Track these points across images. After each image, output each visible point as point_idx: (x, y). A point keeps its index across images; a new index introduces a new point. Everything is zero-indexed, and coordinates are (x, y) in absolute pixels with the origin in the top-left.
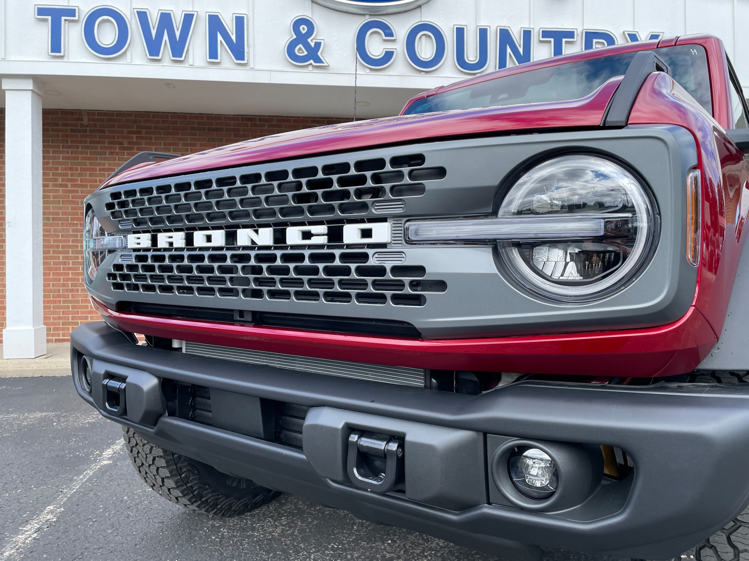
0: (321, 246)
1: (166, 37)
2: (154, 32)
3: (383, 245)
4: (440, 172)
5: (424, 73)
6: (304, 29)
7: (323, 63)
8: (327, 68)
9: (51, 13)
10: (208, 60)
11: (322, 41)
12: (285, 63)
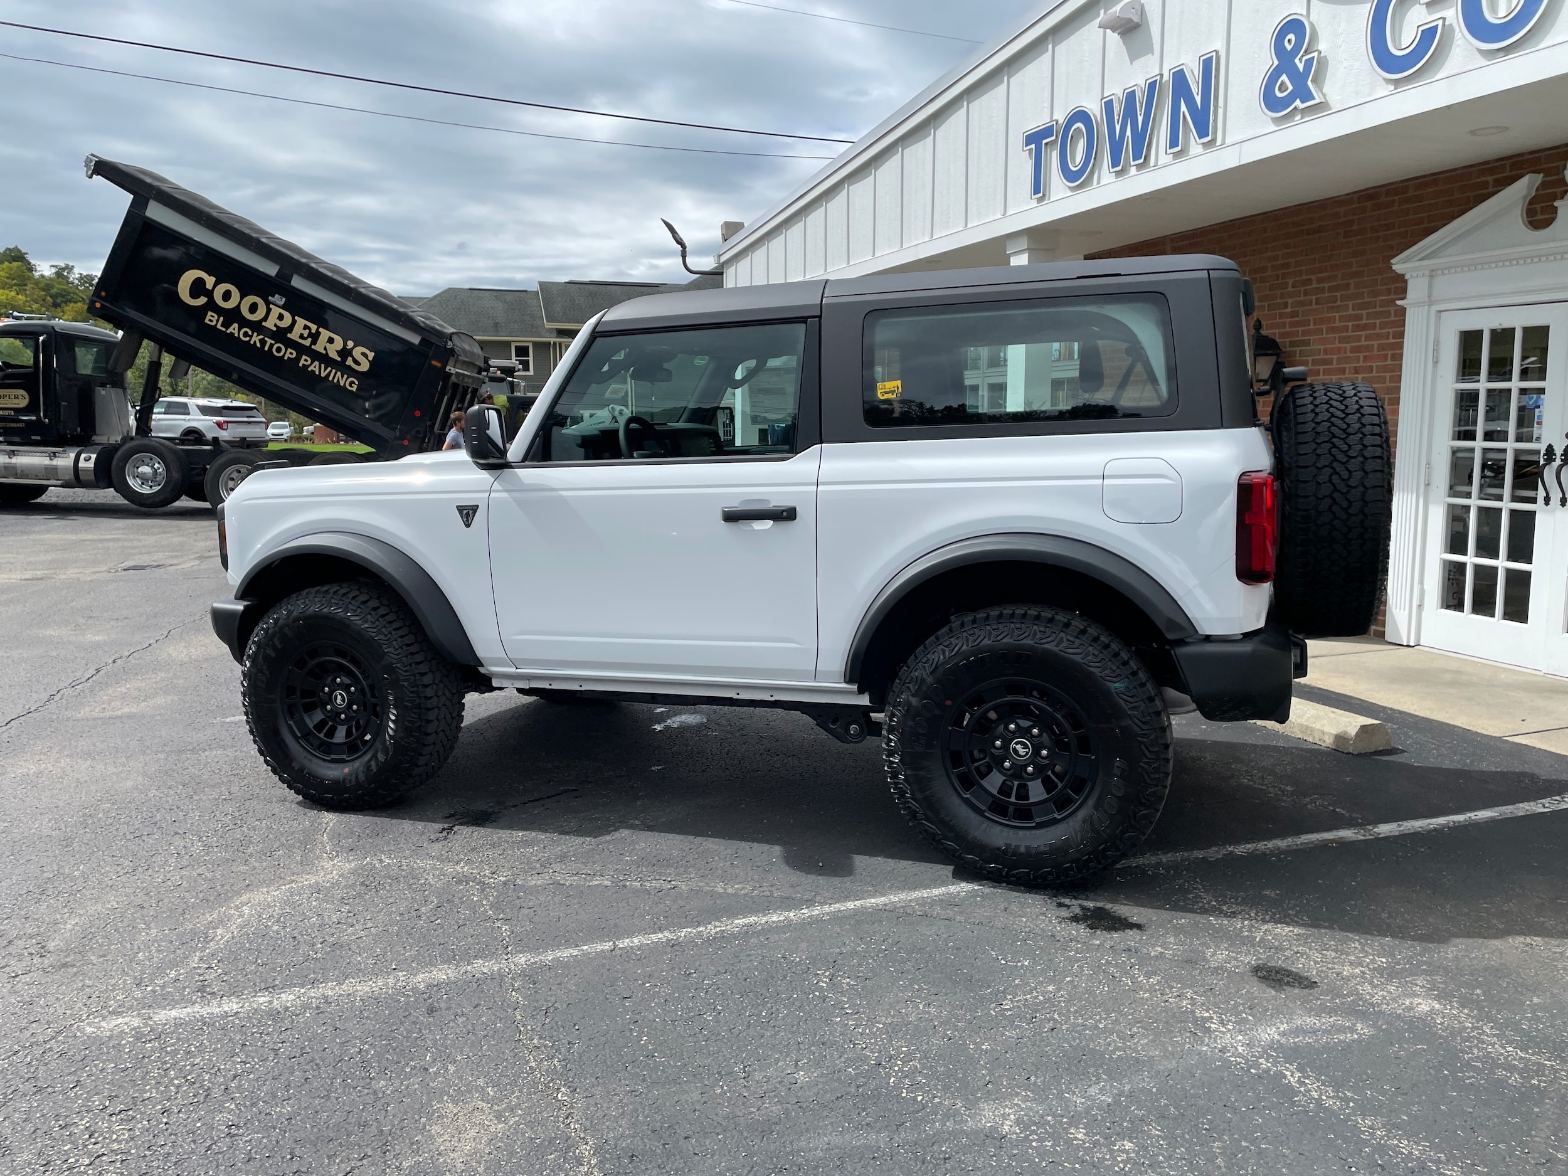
1: (1128, 133)
2: (1118, 128)
6: (1290, 41)
7: (1315, 98)
8: (1322, 107)
9: (1035, 139)
10: (1169, 151)
11: (1315, 54)
12: (1264, 120)
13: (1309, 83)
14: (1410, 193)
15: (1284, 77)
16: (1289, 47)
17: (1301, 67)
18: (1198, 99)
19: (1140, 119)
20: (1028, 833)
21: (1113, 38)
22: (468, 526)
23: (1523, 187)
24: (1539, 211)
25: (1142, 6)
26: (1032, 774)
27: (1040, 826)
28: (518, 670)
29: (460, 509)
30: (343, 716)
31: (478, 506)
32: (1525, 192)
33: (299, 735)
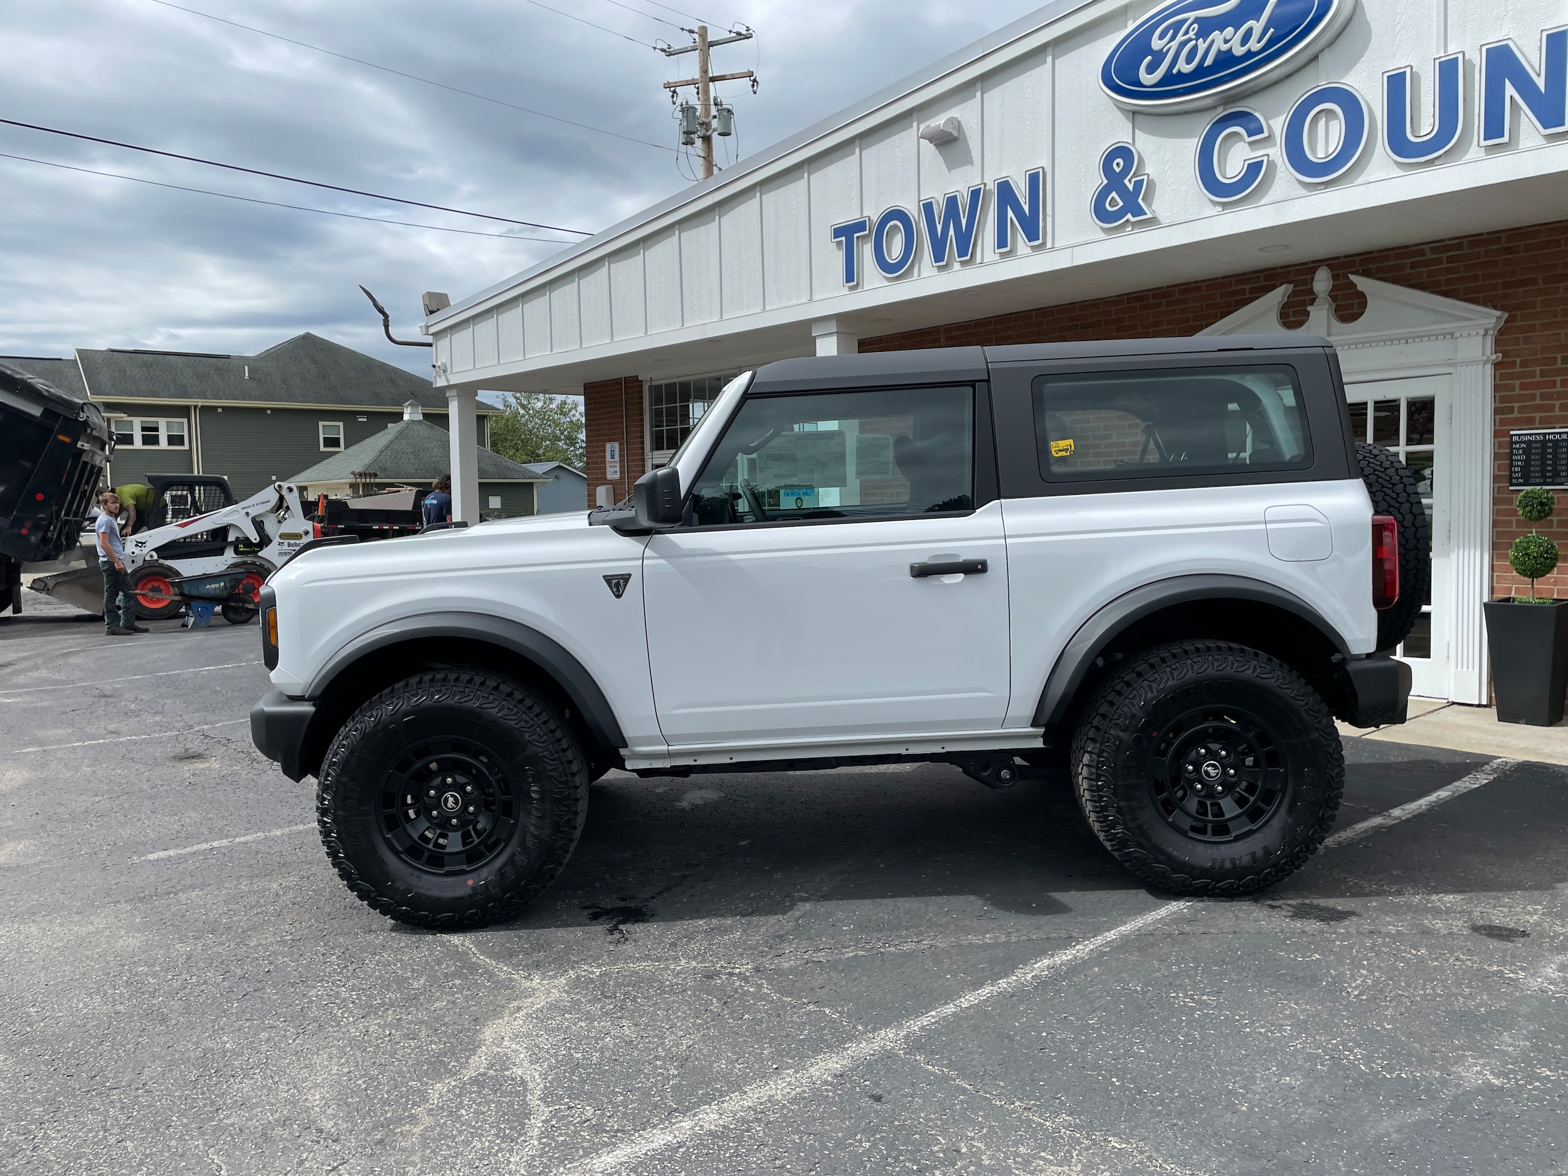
1: (951, 232)
2: (939, 228)
5: (1323, 187)
6: (1118, 164)
7: (1146, 214)
8: (1153, 222)
9: (847, 234)
10: (997, 251)
11: (1145, 177)
12: (1093, 228)
13: (1140, 200)
14: (1176, 296)
15: (1114, 194)
16: (1118, 170)
17: (1131, 187)
18: (1026, 208)
19: (964, 222)
20: (1228, 846)
21: (928, 147)
22: (618, 596)
23: (1279, 294)
24: (1291, 314)
25: (959, 122)
26: (1222, 792)
27: (1238, 838)
28: (670, 748)
29: (608, 579)
30: (454, 821)
31: (630, 575)
32: (1280, 299)
33: (401, 849)
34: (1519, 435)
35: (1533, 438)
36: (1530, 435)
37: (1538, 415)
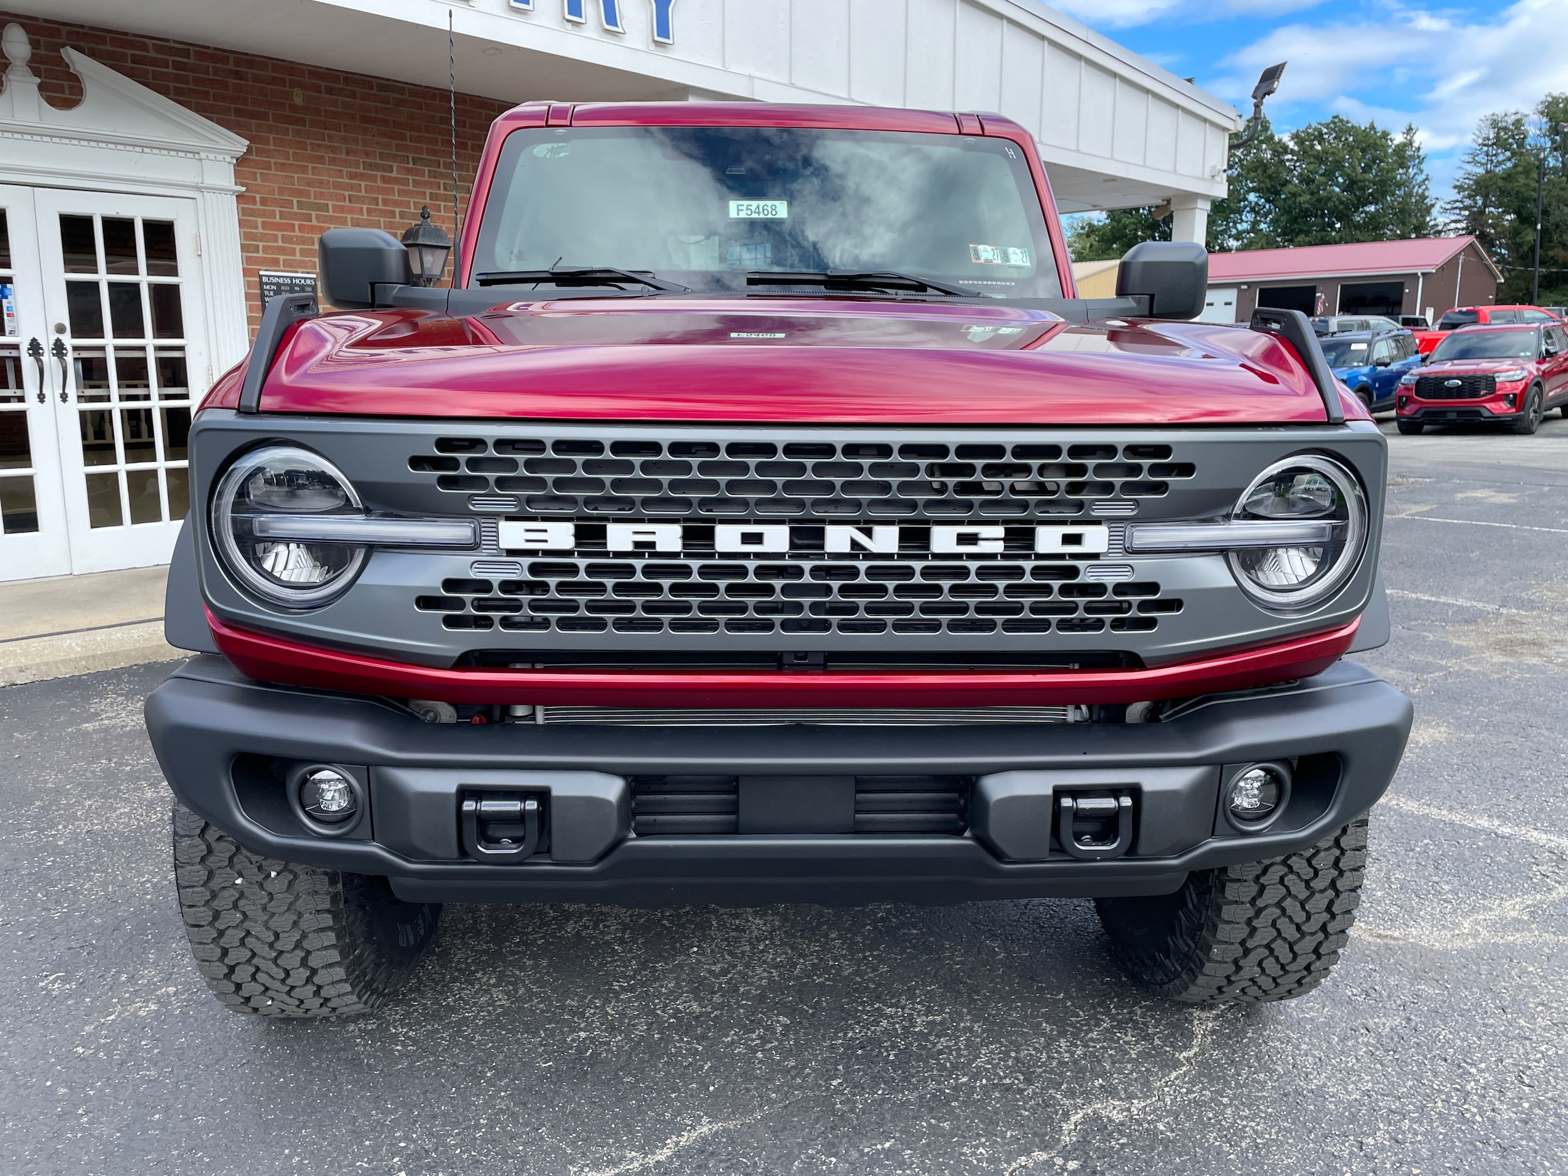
0: (992, 556)
3: (1095, 556)
4: (1186, 469)
34: (269, 276)
35: (281, 281)
36: (279, 277)
37: (282, 258)
